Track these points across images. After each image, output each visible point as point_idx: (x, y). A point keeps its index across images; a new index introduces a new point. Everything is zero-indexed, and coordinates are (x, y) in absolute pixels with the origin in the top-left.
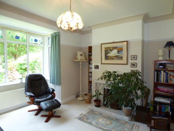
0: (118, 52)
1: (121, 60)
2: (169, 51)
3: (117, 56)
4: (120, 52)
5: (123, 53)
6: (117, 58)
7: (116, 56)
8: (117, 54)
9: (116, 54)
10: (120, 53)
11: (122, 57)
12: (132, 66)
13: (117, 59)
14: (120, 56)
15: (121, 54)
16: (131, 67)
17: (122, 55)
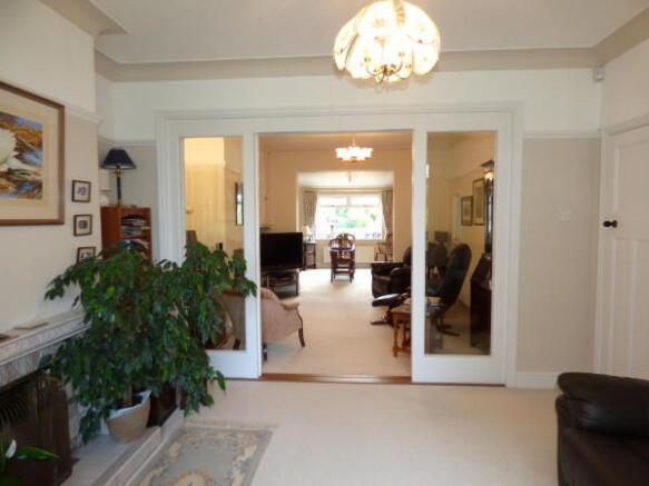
0: (22, 150)
1: (33, 197)
2: (119, 180)
3: (10, 172)
4: (31, 151)
5: (44, 164)
6: (12, 189)
7: (9, 174)
8: (15, 164)
9: (5, 161)
10: (28, 156)
11: (38, 186)
12: (79, 231)
13: (15, 193)
14: (29, 178)
15: (35, 164)
16: (75, 235)
17: (36, 173)
